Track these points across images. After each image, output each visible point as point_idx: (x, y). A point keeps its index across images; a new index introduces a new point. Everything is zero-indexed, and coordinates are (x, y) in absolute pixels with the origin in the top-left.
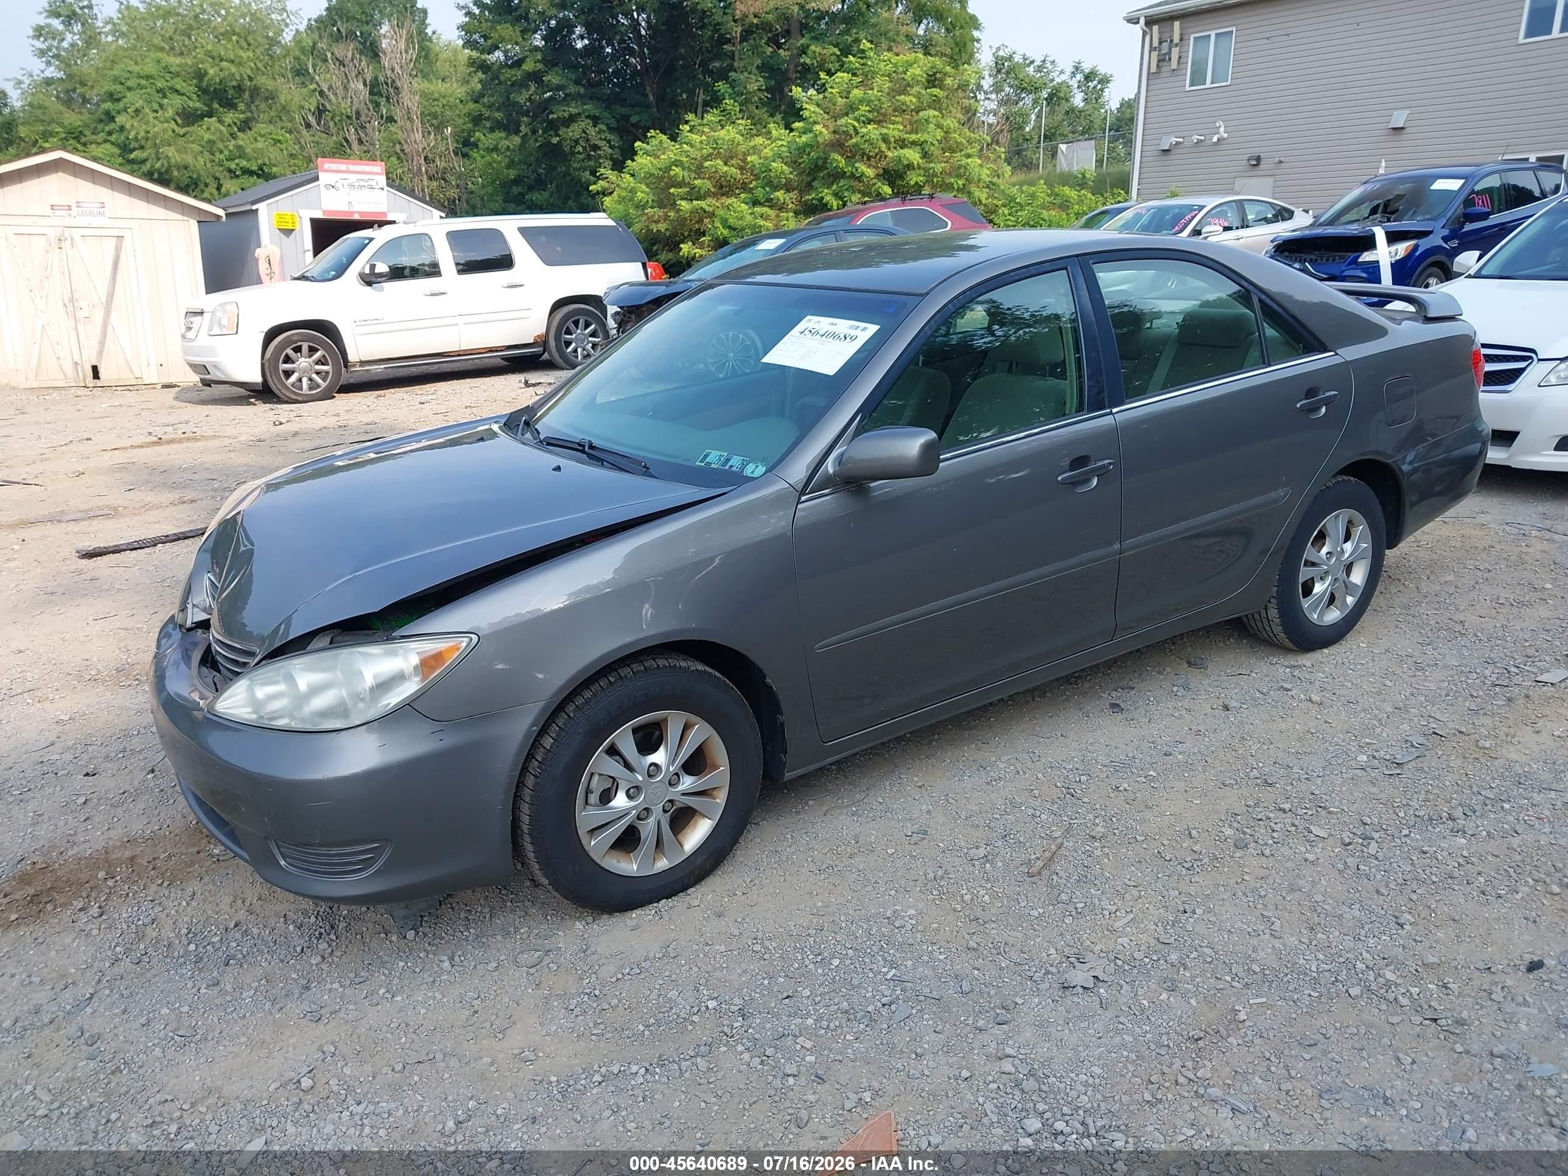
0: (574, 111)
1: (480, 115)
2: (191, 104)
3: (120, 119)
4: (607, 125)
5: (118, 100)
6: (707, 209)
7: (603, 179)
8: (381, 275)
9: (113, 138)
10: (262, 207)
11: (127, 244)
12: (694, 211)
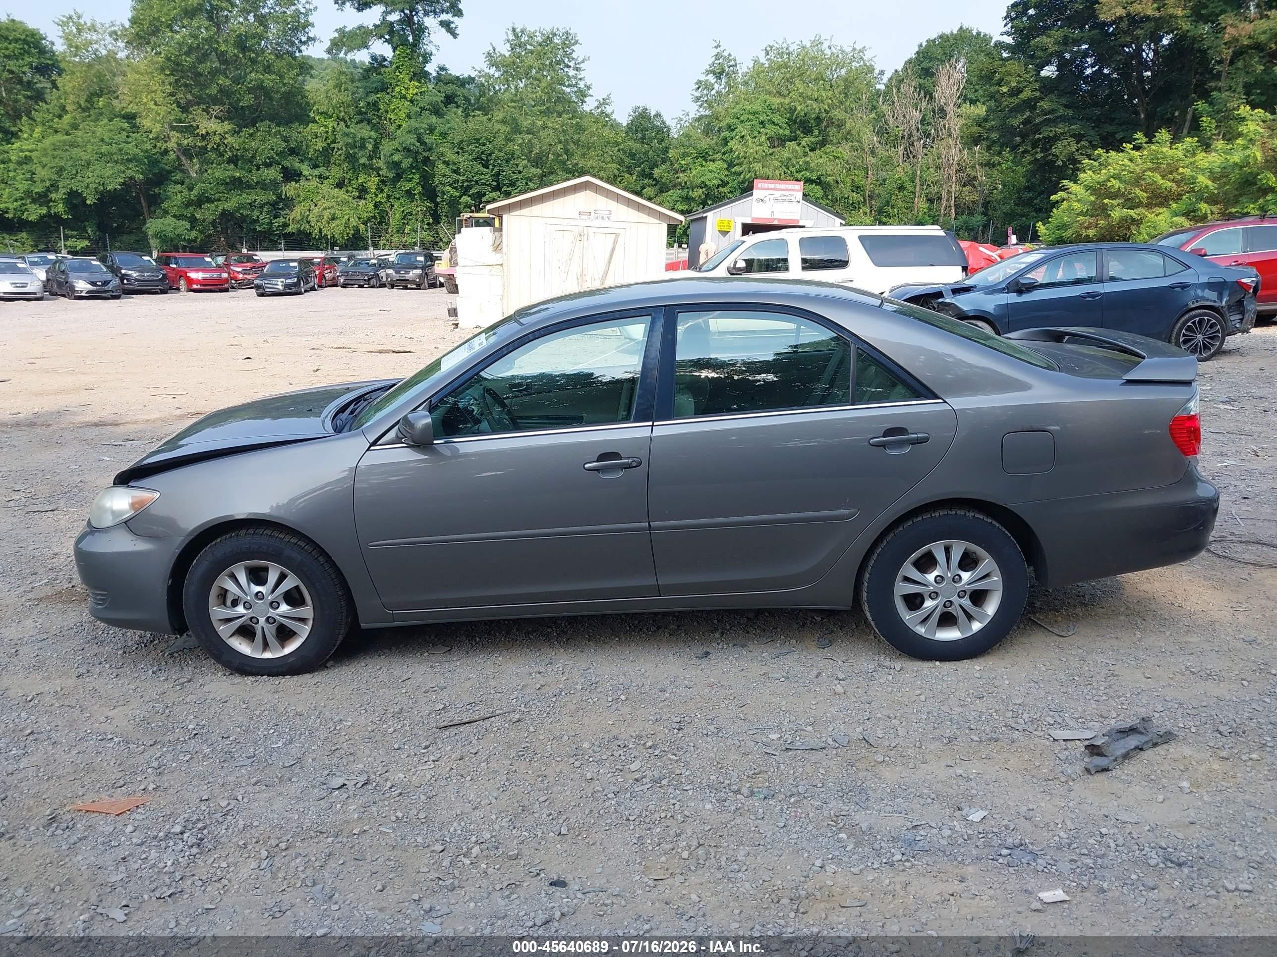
0: (1059, 131)
1: (980, 136)
2: (781, 131)
3: (731, 144)
4: (1090, 142)
5: (733, 130)
6: (1135, 216)
7: (1063, 190)
8: (740, 269)
9: (725, 157)
10: (710, 215)
11: (621, 238)
12: (1124, 219)
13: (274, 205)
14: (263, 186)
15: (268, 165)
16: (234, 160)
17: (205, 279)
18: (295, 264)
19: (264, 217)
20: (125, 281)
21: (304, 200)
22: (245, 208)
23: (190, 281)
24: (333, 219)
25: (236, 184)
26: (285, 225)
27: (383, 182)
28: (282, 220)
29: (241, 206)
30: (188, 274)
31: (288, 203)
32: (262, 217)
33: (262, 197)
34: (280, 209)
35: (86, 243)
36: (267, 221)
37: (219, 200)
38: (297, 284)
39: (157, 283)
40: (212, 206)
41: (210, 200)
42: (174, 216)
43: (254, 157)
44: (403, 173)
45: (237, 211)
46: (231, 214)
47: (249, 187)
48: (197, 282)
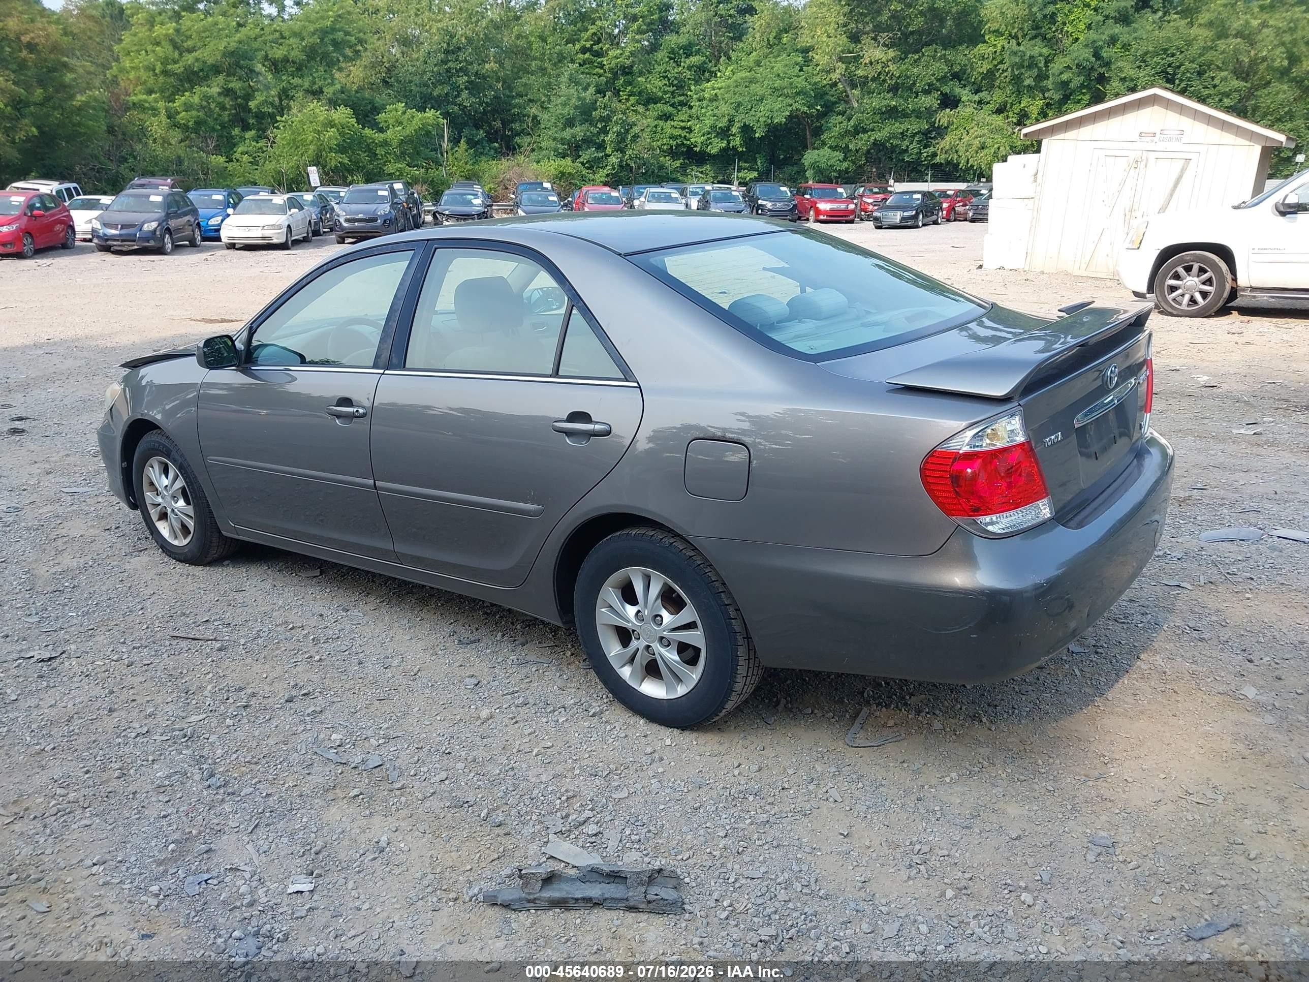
11: (1192, 164)
13: (926, 134)
14: (918, 114)
15: (927, 92)
16: (894, 89)
17: (832, 210)
18: (919, 196)
19: (914, 147)
20: (760, 212)
21: (956, 129)
22: (895, 137)
23: (818, 212)
24: (983, 148)
25: (892, 113)
26: (934, 155)
27: (1048, 105)
28: (932, 149)
29: (893, 136)
30: (818, 205)
31: (941, 131)
32: (911, 147)
33: (913, 125)
34: (932, 138)
35: (755, 174)
36: (916, 151)
37: (873, 130)
38: (915, 217)
39: (785, 213)
40: (865, 136)
41: (865, 131)
42: (830, 147)
43: (914, 84)
44: (1071, 94)
45: (888, 141)
46: (883, 145)
47: (906, 115)
48: (825, 213)
